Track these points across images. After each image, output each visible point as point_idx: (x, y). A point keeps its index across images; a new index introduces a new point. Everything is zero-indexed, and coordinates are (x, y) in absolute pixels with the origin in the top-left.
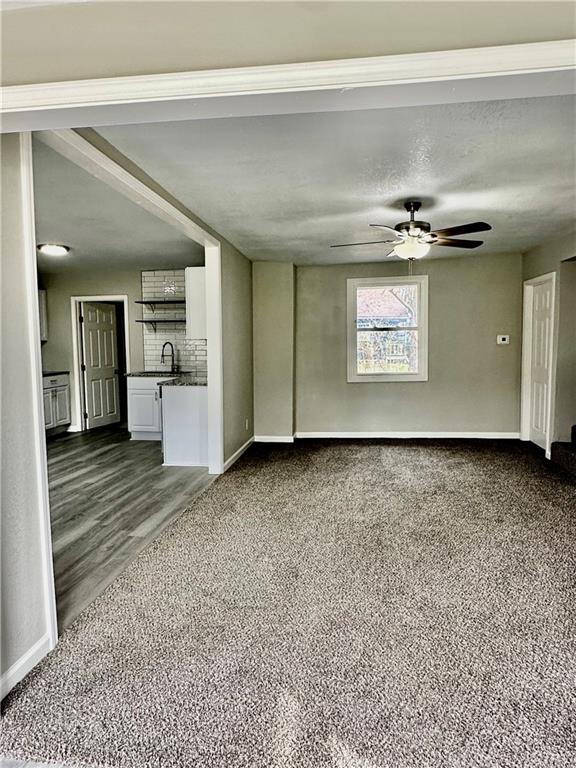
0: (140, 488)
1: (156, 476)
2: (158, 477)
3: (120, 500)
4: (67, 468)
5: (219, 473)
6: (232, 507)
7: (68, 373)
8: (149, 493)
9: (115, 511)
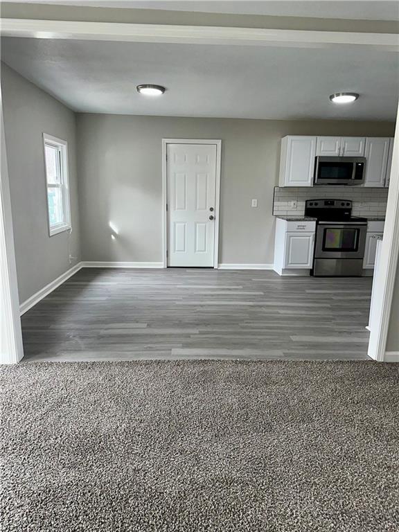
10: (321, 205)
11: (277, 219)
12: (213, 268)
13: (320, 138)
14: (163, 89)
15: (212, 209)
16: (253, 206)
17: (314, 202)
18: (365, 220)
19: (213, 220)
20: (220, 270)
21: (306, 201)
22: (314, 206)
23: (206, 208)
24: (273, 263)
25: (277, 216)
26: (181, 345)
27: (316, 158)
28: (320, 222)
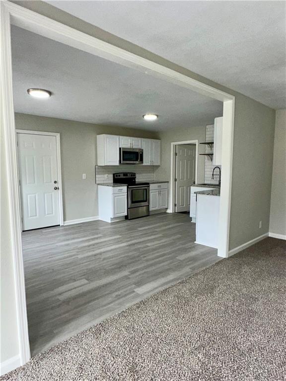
0: (170, 256)
1: (186, 249)
2: (186, 250)
3: (153, 261)
4: (147, 233)
5: (224, 257)
6: (212, 289)
7: (168, 182)
8: (171, 261)
9: (142, 269)
10: (122, 176)
11: (99, 186)
12: (59, 225)
13: (121, 137)
14: (50, 93)
15: (55, 182)
16: (83, 178)
17: (118, 175)
18: (148, 184)
19: (57, 190)
20: (66, 226)
21: (114, 174)
22: (118, 177)
23: (51, 182)
24: (98, 215)
25: (98, 184)
26: (134, 285)
27: (120, 149)
28: (130, 187)
